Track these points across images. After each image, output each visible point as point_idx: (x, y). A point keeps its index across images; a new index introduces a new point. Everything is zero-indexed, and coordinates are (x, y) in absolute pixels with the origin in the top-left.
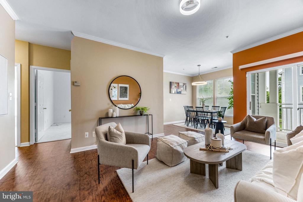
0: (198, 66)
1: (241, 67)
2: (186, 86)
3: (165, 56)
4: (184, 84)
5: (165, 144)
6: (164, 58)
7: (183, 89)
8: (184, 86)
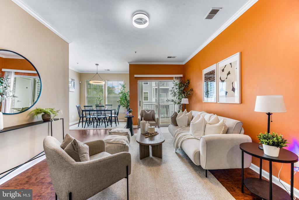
0: (96, 64)
1: (136, 76)
2: (74, 82)
3: (72, 43)
4: (72, 80)
5: (115, 144)
6: (69, 44)
7: (72, 86)
8: (73, 82)
